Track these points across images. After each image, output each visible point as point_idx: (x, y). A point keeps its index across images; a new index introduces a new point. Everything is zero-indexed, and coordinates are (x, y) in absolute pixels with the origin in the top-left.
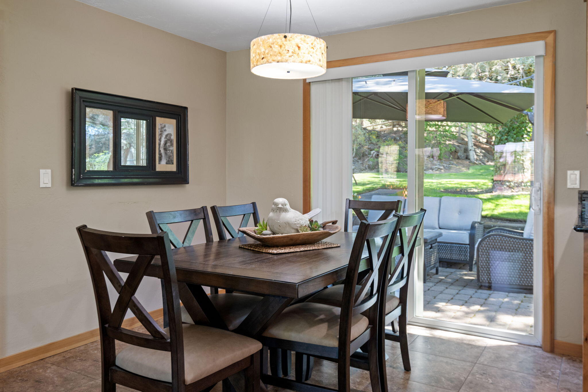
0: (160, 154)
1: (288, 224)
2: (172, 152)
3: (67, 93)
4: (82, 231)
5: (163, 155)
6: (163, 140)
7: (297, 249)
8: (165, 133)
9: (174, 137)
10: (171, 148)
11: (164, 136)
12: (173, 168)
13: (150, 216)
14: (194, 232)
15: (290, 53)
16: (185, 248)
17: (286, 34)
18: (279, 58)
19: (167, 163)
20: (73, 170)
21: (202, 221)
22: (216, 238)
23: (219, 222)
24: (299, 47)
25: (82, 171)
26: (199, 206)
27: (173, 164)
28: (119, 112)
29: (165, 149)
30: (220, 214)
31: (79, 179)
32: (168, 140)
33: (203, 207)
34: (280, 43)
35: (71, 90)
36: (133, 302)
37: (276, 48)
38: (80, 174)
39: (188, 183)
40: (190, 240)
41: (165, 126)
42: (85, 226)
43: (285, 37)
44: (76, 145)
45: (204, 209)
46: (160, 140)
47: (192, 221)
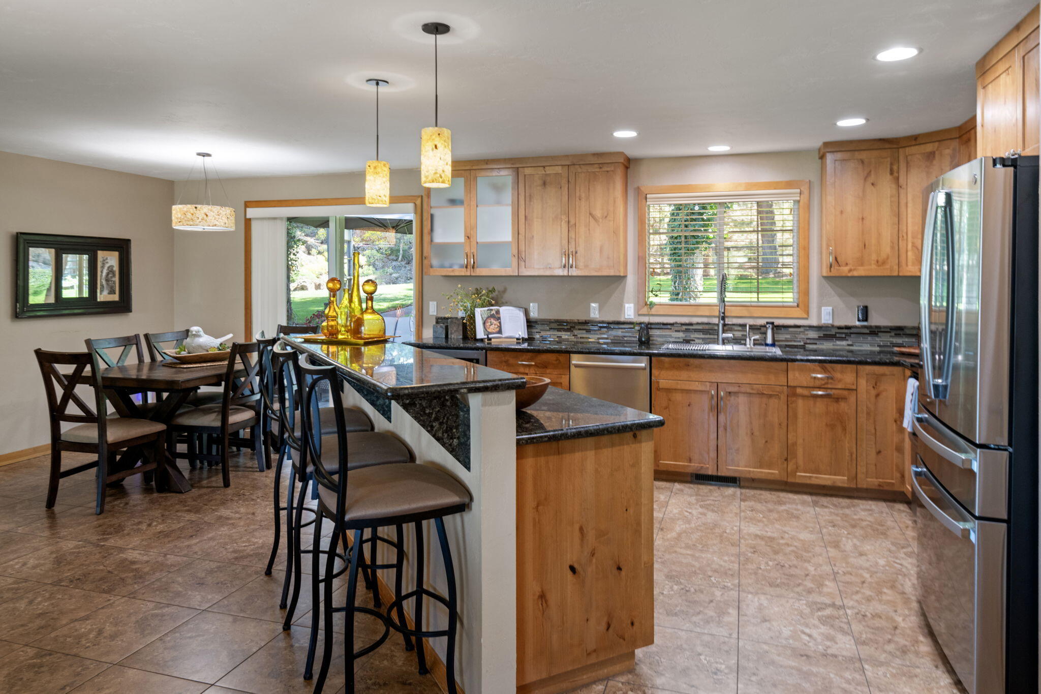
0: (102, 286)
1: (200, 347)
2: (114, 282)
3: (12, 236)
4: (39, 353)
5: (105, 286)
6: (105, 272)
7: (205, 365)
8: (107, 266)
9: (116, 269)
10: (113, 279)
11: (106, 268)
12: (116, 297)
13: (88, 342)
14: (127, 355)
15: (200, 220)
16: (118, 367)
17: (197, 206)
18: (192, 223)
19: (109, 294)
20: (18, 304)
21: (134, 346)
22: (147, 359)
23: (151, 347)
24: (207, 215)
25: (25, 305)
26: (133, 334)
27: (115, 294)
28: (61, 249)
29: (107, 280)
30: (153, 340)
31: (23, 312)
32: (111, 271)
33: (136, 335)
34: (192, 212)
35: (15, 234)
36: (73, 395)
37: (189, 215)
38: (24, 307)
39: (131, 312)
40: (123, 361)
41: (107, 259)
42: (40, 349)
43: (196, 208)
44: (20, 283)
45: (137, 337)
46: (102, 272)
47: (125, 346)
